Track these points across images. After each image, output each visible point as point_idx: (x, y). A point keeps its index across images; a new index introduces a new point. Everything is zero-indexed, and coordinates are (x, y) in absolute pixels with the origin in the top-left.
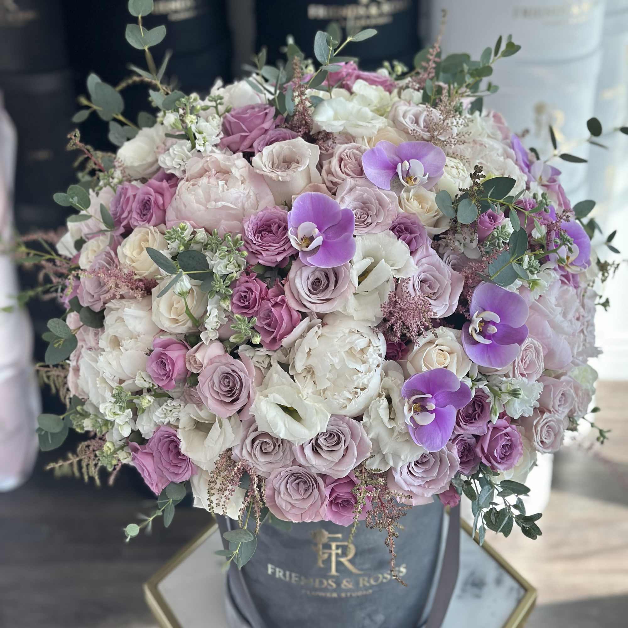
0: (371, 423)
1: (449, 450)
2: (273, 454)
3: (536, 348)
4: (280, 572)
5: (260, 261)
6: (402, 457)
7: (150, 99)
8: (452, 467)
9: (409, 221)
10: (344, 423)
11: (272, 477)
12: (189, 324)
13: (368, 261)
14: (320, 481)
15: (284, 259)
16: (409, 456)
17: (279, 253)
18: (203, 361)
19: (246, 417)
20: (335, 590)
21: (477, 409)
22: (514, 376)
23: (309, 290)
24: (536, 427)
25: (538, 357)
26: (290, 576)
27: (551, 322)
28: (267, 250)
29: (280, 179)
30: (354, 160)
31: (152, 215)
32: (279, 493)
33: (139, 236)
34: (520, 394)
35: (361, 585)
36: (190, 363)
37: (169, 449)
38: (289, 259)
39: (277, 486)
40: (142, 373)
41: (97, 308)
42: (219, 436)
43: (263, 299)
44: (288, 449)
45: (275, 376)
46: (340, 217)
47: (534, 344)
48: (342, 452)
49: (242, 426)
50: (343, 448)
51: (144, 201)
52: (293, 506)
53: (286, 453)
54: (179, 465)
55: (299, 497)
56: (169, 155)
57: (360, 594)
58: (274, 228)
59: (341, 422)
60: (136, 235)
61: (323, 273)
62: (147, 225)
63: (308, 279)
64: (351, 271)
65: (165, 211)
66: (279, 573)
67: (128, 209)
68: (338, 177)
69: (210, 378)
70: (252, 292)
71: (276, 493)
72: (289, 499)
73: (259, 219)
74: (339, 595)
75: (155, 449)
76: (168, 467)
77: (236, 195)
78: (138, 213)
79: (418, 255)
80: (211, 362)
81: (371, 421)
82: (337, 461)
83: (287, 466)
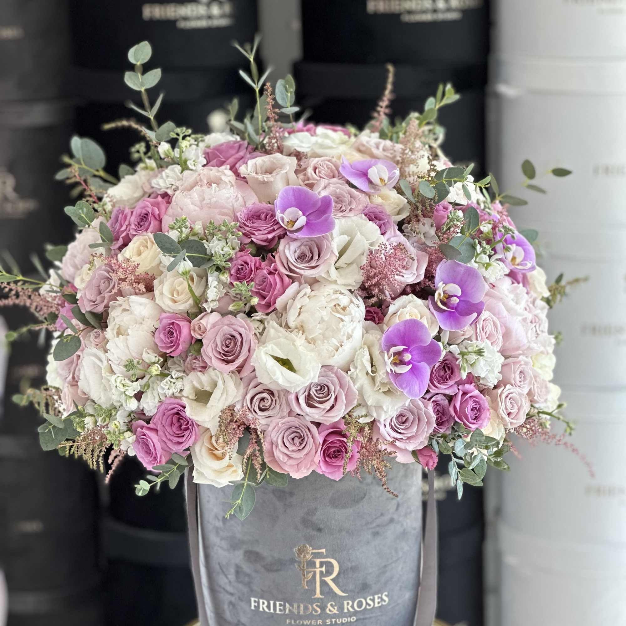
0: (357, 374)
1: (426, 407)
2: (271, 408)
3: (494, 323)
4: (263, 603)
5: (253, 239)
6: (385, 407)
7: (142, 134)
8: (428, 423)
9: (377, 211)
10: (333, 373)
11: (270, 429)
12: (191, 302)
13: (346, 238)
14: (314, 428)
15: (274, 238)
16: (390, 408)
17: (269, 233)
18: (207, 325)
19: (246, 373)
20: (320, 617)
21: (447, 370)
22: (477, 339)
23: (296, 260)
24: (500, 396)
25: (497, 331)
26: (275, 605)
27: (505, 306)
28: (260, 230)
29: (266, 179)
30: (326, 168)
31: (150, 223)
32: (277, 447)
33: (138, 243)
34: (484, 352)
35: (346, 611)
36: (194, 330)
37: (172, 422)
38: (277, 238)
39: (275, 439)
40: (148, 351)
41: (100, 309)
42: (222, 394)
43: (257, 269)
44: (284, 402)
45: (272, 332)
46: (319, 204)
47: (492, 318)
48: (332, 401)
49: (242, 384)
50: (333, 398)
51: (142, 215)
52: (290, 457)
53: (283, 405)
54: (182, 435)
55: (294, 448)
56: (162, 178)
57: (344, 620)
58: (263, 216)
59: (330, 373)
60: (134, 243)
61: (308, 247)
62: (145, 233)
63: (295, 252)
64: (332, 243)
65: (160, 221)
66: (263, 606)
67: (127, 223)
68: (314, 179)
69: (212, 341)
70: (248, 264)
71: (274, 446)
72: (285, 451)
73: (249, 210)
74: (324, 622)
75: (160, 423)
76: (171, 438)
77: (228, 195)
78: (136, 225)
79: (387, 235)
80: (214, 326)
81: (358, 371)
82: (328, 408)
83: (283, 417)
